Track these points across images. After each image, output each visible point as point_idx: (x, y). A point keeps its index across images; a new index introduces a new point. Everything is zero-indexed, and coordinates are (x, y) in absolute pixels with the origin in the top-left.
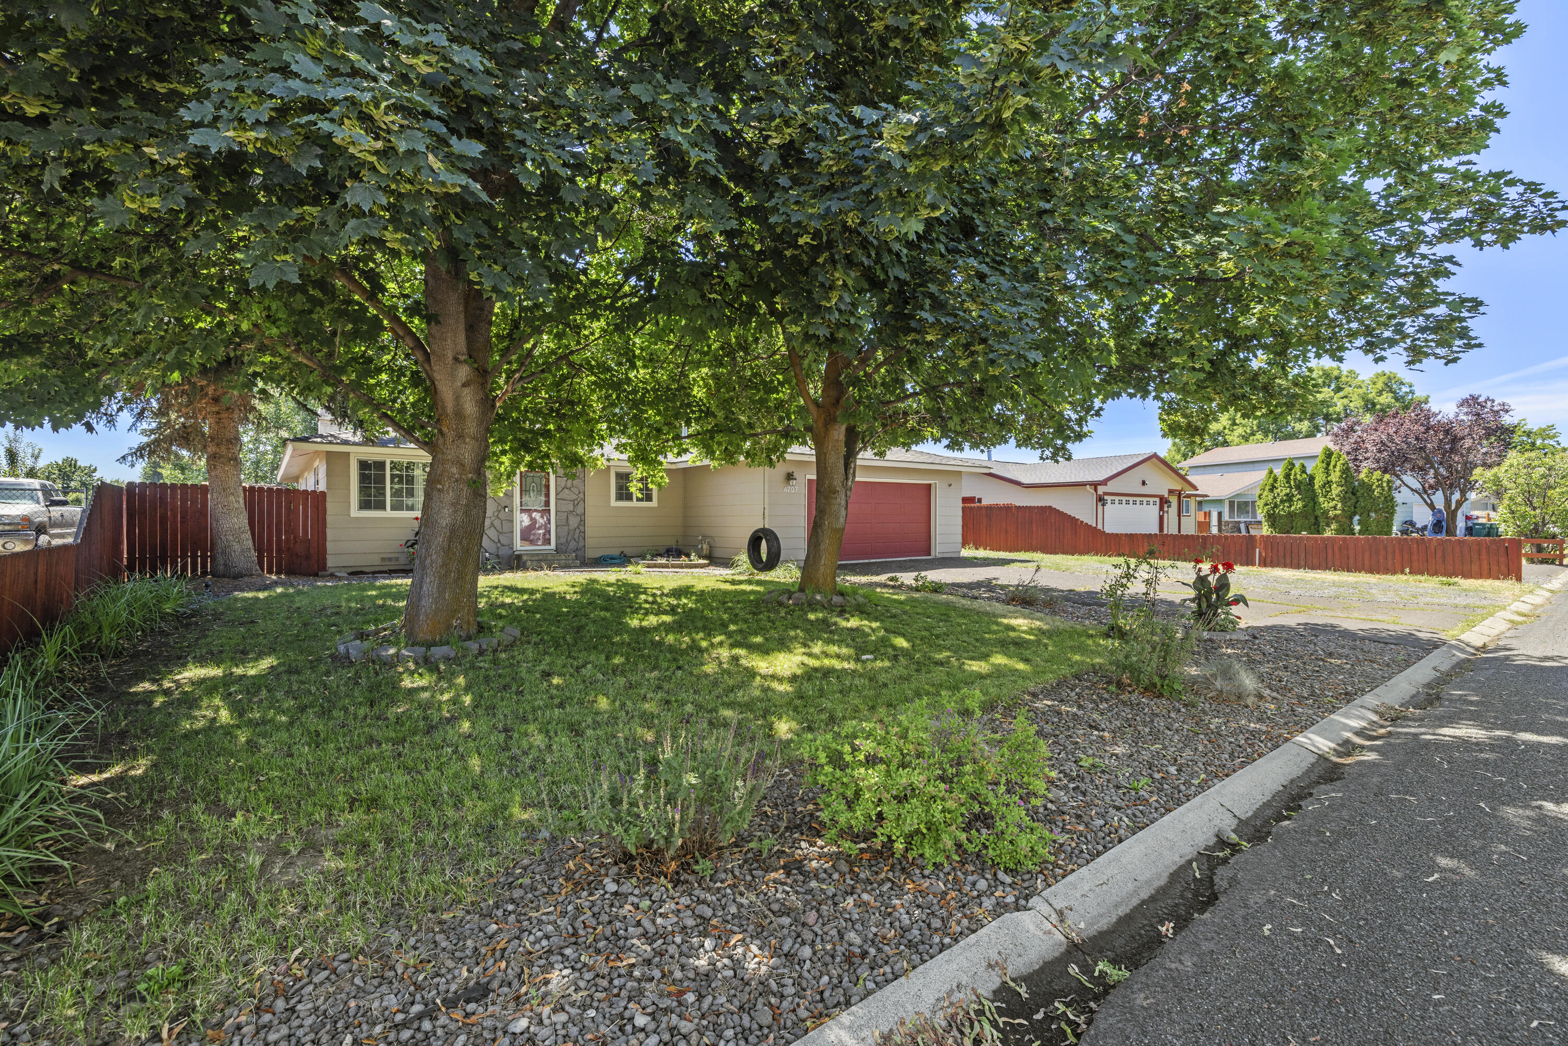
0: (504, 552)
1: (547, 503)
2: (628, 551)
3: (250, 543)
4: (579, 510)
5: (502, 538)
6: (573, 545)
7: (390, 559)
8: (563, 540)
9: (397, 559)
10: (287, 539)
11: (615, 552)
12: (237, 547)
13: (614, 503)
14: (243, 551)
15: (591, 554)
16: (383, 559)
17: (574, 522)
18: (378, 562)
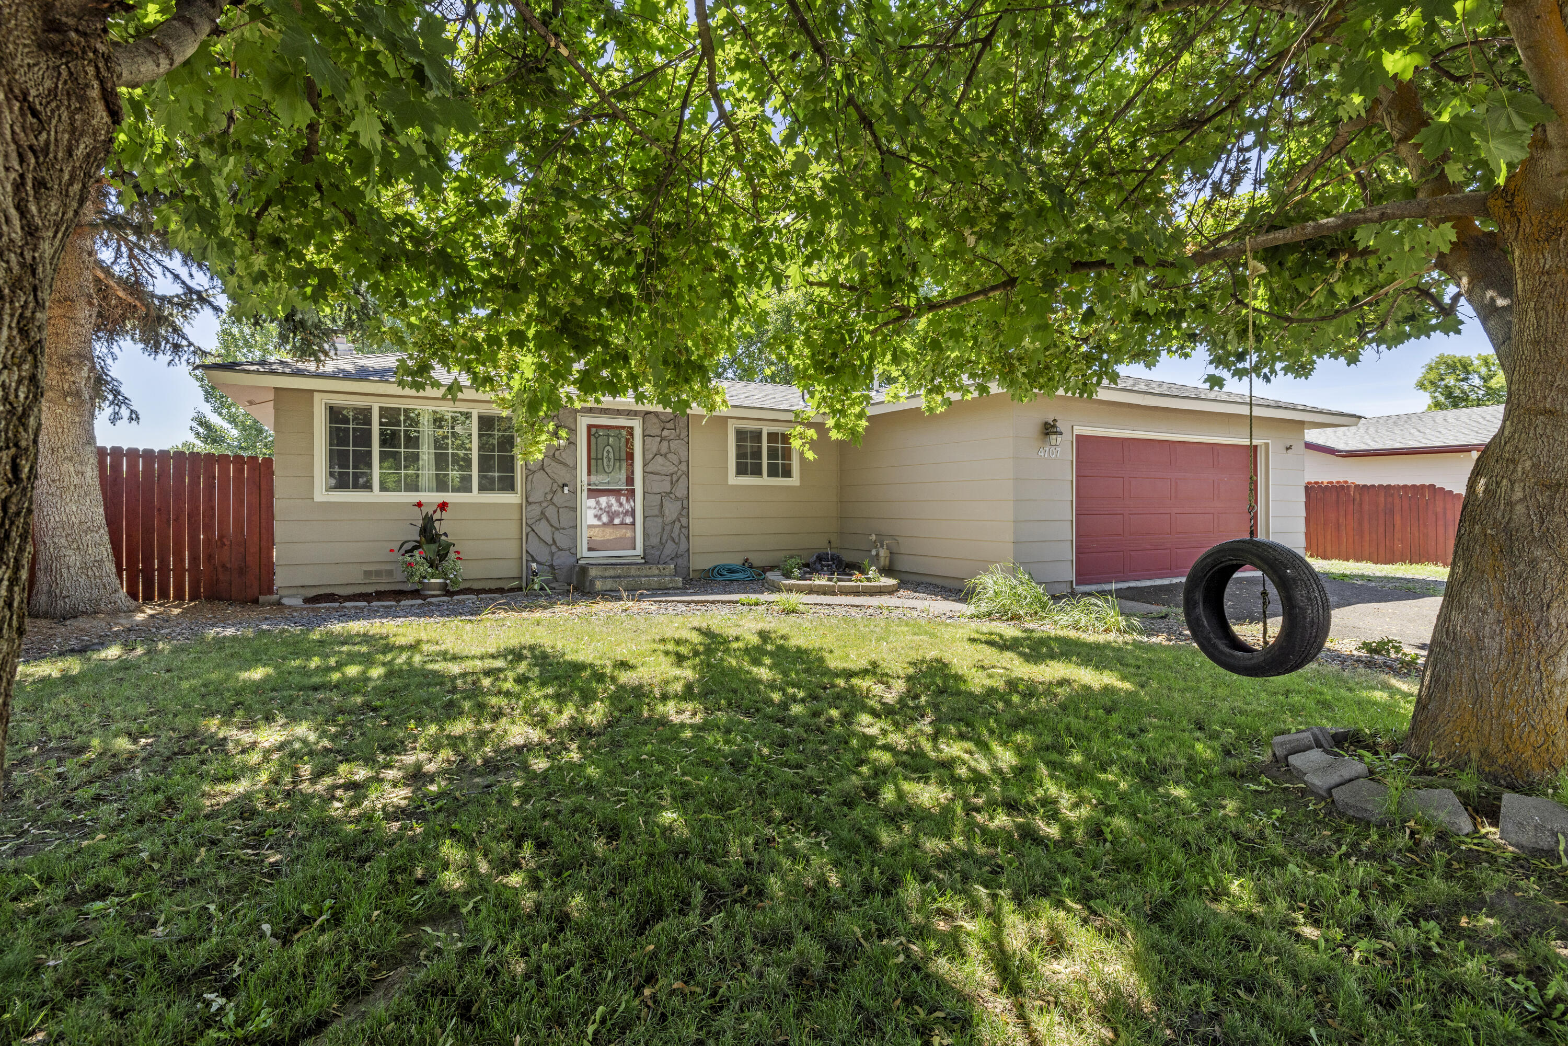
0: (563, 560)
1: (630, 480)
2: (758, 560)
3: (106, 551)
4: (680, 492)
5: (558, 536)
6: (670, 548)
7: (378, 573)
8: (655, 541)
9: (390, 573)
10: (208, 540)
11: (736, 560)
12: (73, 559)
13: (733, 479)
14: (84, 566)
15: (700, 563)
16: (367, 573)
17: (672, 509)
18: (359, 578)
